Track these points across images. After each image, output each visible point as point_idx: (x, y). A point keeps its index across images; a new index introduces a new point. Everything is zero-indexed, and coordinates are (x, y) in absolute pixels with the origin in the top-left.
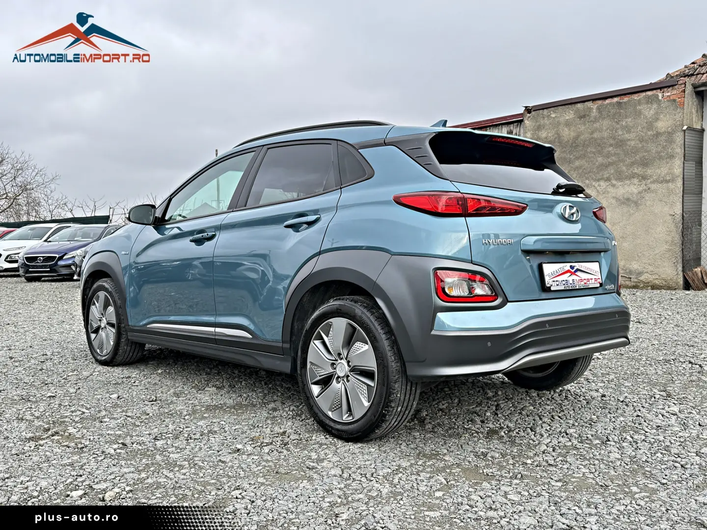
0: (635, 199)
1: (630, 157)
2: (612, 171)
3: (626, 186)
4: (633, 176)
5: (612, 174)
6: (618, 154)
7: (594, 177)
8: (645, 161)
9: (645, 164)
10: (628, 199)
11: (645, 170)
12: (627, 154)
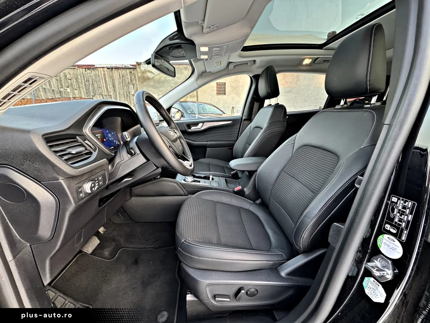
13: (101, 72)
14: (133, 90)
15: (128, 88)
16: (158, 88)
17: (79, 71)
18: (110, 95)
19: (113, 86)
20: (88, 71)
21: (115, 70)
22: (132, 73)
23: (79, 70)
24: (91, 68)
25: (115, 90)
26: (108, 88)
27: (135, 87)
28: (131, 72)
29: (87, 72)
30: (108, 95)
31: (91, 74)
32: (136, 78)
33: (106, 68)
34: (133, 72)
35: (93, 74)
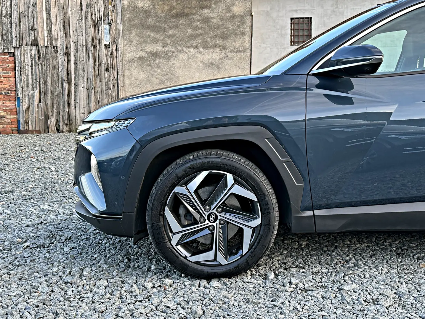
0: (217, 64)
1: (213, 32)
2: (200, 41)
3: (210, 54)
4: (216, 46)
5: (199, 44)
6: (204, 28)
7: (185, 45)
8: (225, 36)
9: (224, 37)
10: (212, 63)
11: (225, 42)
12: (210, 28)
14: (108, 36)
15: (97, 31)
16: (165, 30)
18: (54, 47)
19: (64, 27)
25: (66, 35)
26: (51, 31)
27: (113, 29)
30: (50, 45)
32: (116, 10)
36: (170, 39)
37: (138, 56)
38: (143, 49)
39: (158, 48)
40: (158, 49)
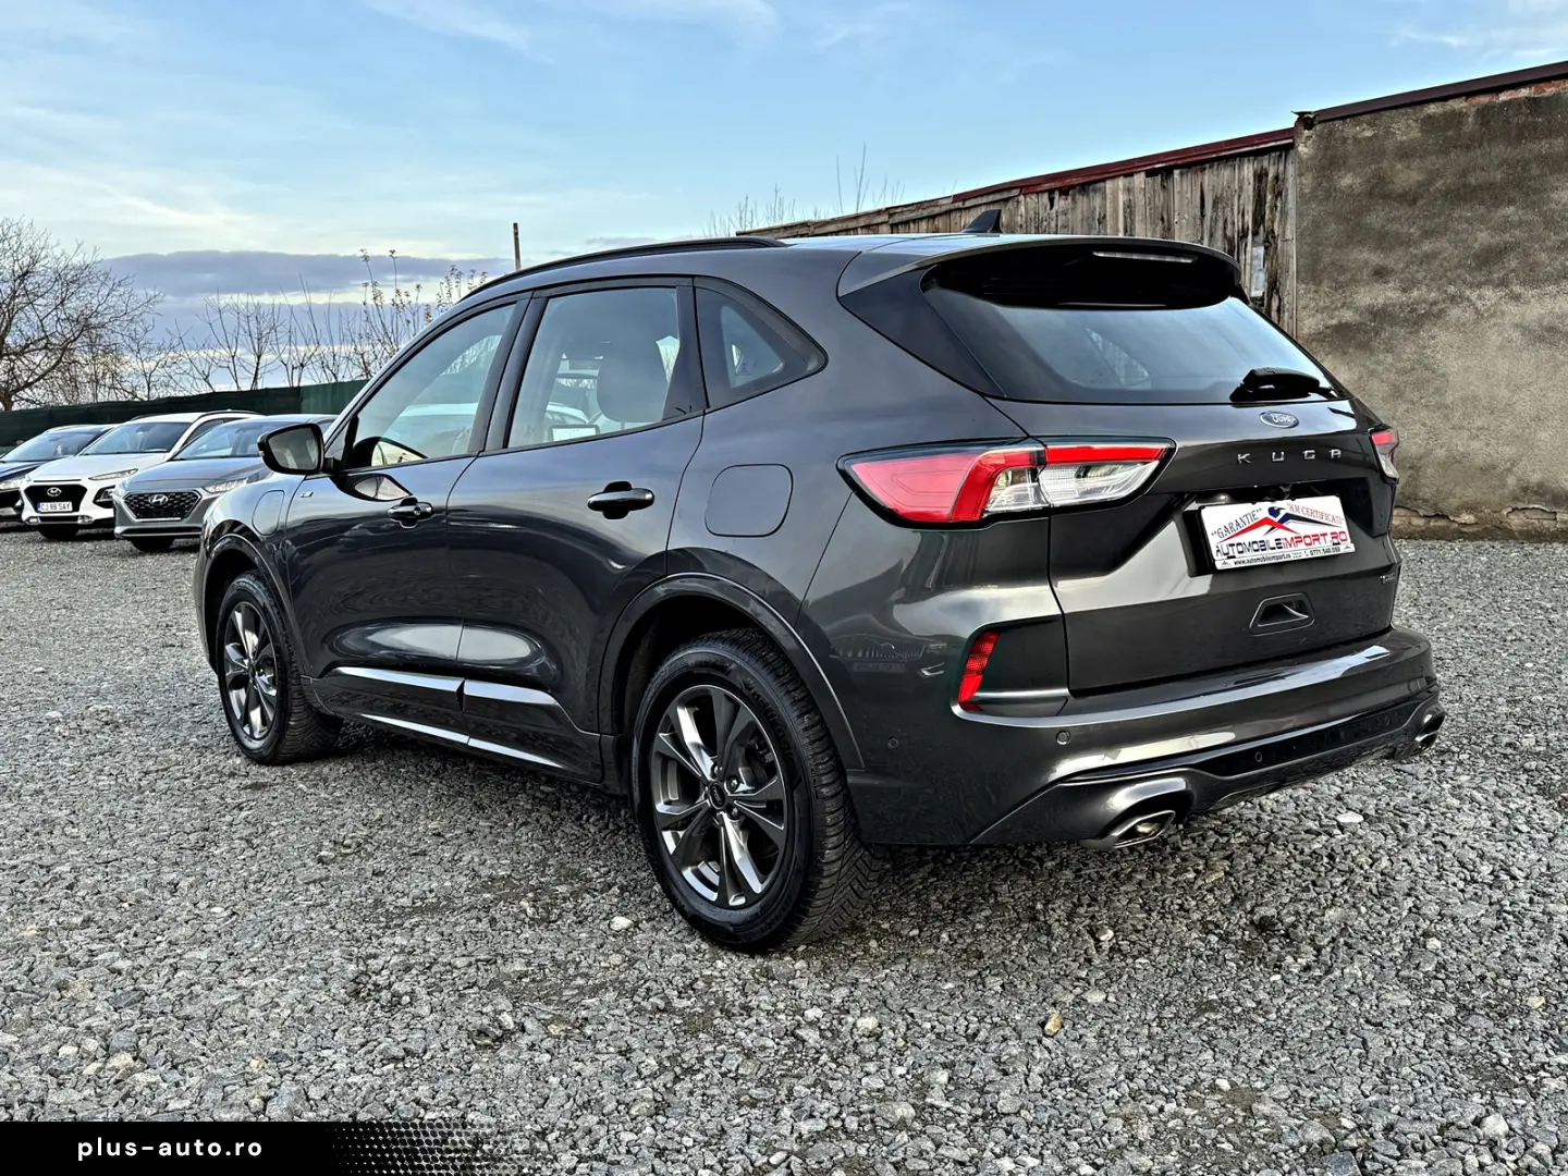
2: (1513, 264)
4: (1566, 273)
5: (1512, 271)
6: (1528, 223)
10: (1552, 329)
13: (1115, 198)
14: (1264, 276)
16: (1407, 242)
17: (1022, 209)
20: (1061, 203)
21: (1181, 174)
22: (1267, 175)
23: (1026, 204)
24: (1073, 187)
27: (1276, 256)
28: (1260, 176)
29: (1056, 207)
31: (1070, 216)
32: (1284, 204)
33: (1143, 174)
34: (1271, 175)
35: (1079, 217)
36: (1424, 266)
37: (1334, 322)
38: (1349, 300)
39: (1390, 294)
40: (1389, 298)
